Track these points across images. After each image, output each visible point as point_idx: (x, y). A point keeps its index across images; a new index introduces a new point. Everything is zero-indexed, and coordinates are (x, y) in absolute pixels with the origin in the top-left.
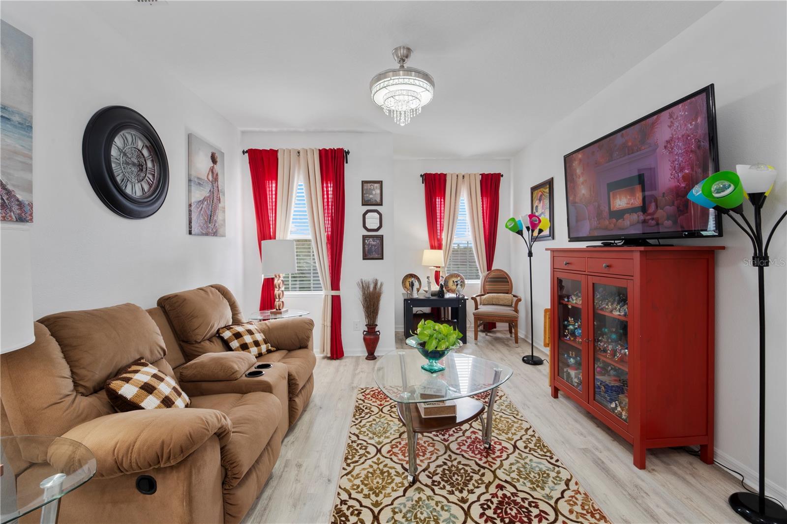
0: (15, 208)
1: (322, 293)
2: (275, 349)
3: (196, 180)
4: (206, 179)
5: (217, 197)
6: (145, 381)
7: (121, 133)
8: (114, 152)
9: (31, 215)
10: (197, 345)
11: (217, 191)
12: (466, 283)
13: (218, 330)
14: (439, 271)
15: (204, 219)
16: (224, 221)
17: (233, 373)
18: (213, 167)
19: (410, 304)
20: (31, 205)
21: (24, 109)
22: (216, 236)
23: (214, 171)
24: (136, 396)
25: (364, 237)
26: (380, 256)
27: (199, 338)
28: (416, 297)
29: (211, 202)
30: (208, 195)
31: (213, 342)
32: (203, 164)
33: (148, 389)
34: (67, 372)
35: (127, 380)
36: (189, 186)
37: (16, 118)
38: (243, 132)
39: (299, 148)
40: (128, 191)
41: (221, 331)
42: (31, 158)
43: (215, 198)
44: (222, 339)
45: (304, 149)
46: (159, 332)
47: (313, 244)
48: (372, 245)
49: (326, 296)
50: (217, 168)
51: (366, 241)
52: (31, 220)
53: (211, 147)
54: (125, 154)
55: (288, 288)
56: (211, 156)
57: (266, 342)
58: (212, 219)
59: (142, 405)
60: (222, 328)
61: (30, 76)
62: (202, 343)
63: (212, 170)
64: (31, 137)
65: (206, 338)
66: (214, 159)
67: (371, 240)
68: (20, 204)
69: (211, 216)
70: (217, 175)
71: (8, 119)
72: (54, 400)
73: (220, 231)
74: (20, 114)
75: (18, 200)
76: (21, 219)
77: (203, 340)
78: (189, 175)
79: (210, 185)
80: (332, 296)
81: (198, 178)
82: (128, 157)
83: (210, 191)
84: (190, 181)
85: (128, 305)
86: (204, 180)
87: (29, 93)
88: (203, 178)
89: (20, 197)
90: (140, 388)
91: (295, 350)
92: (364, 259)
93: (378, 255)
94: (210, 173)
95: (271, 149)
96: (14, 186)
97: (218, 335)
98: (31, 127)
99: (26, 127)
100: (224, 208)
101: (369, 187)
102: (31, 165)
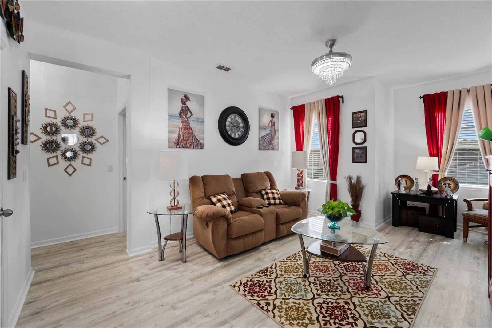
0: (200, 145)
1: (326, 181)
2: (284, 203)
3: (263, 127)
4: (268, 126)
5: (274, 133)
6: (220, 198)
7: (230, 116)
8: (228, 123)
9: (204, 147)
10: (250, 194)
11: (274, 130)
12: (460, 186)
13: (261, 190)
14: (438, 175)
15: (267, 143)
16: (278, 143)
17: (252, 205)
18: (272, 120)
19: (396, 197)
20: (204, 144)
21: (202, 117)
22: (273, 150)
23: (272, 121)
24: (215, 202)
25: (354, 149)
26: (364, 161)
27: (251, 191)
28: (403, 192)
29: (271, 135)
30: (269, 132)
31: (257, 194)
32: (266, 119)
33: (219, 201)
34: (203, 191)
35: (215, 197)
36: (260, 130)
37: (200, 120)
38: (292, 99)
39: (315, 101)
40: (233, 136)
41: (262, 191)
42: (204, 130)
43: (273, 133)
44: (262, 193)
45: (317, 101)
46: (234, 186)
47: (321, 152)
48: (359, 153)
49: (328, 183)
50: (274, 120)
51: (355, 151)
52: (204, 148)
53: (270, 111)
54: (231, 123)
55: (312, 177)
56: (271, 115)
57: (279, 199)
58: (271, 143)
59: (217, 205)
60: (262, 190)
61: (203, 107)
62: (252, 194)
63: (271, 121)
64: (204, 125)
65: (255, 191)
66: (272, 116)
67: (358, 150)
68: (201, 144)
69: (270, 142)
70: (274, 123)
71: (198, 121)
72: (198, 197)
73: (276, 148)
74: (201, 119)
75: (200, 143)
76: (201, 148)
77: (253, 192)
78: (260, 125)
79: (270, 128)
80: (331, 184)
81: (264, 126)
82: (232, 124)
83: (270, 131)
84: (260, 128)
85: (227, 175)
86: (267, 126)
87: (203, 112)
88: (266, 125)
89: (201, 142)
90: (218, 200)
91: (292, 206)
92: (353, 162)
93: (363, 160)
94: (270, 123)
95: (302, 105)
96: (200, 139)
97: (260, 191)
98: (204, 122)
99: (203, 122)
100: (279, 137)
101: (357, 116)
102: (204, 132)
